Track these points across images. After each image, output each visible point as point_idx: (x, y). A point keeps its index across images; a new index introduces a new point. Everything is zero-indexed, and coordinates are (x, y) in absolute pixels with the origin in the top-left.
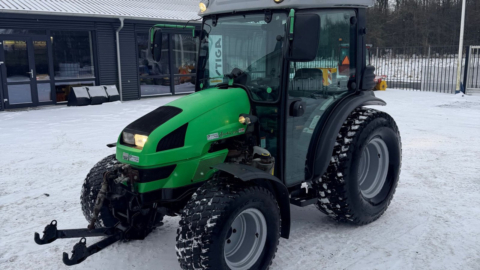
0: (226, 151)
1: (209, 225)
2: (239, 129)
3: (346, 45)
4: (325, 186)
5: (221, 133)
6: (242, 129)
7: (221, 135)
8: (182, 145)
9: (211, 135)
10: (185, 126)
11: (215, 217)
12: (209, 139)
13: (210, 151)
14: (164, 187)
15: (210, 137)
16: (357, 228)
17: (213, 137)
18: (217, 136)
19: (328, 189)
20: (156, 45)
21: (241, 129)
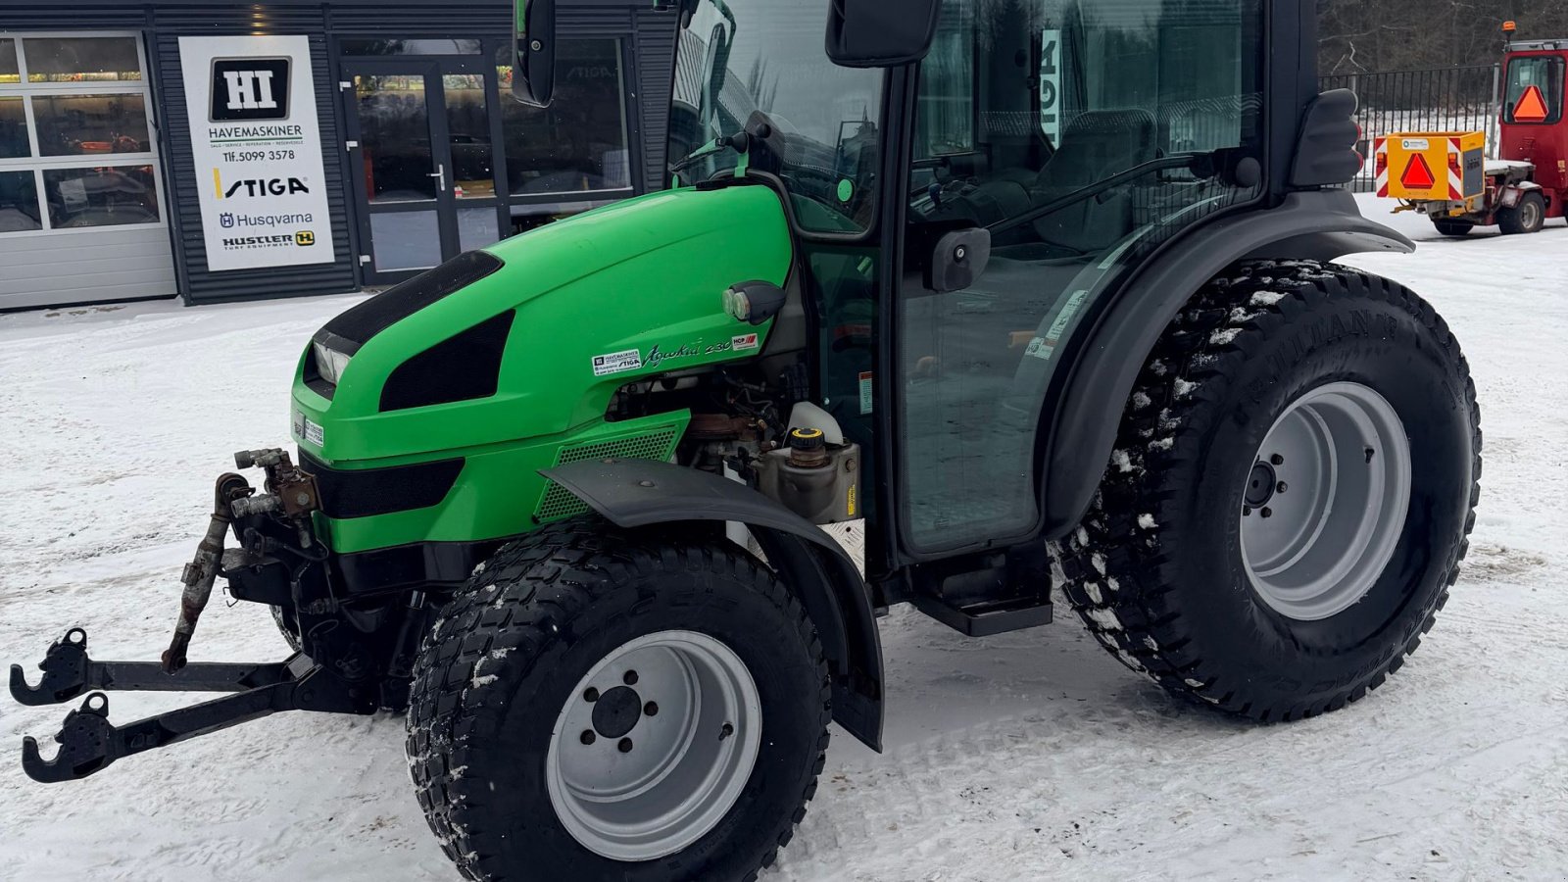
0: (683, 416)
1: (478, 681)
2: (734, 338)
3: (1531, 47)
4: (1098, 563)
5: (653, 350)
6: (745, 337)
7: (652, 357)
8: (490, 389)
9: (609, 355)
10: (504, 321)
11: (499, 654)
12: (600, 371)
13: (613, 416)
14: (431, 537)
15: (605, 365)
16: (1243, 731)
17: (616, 364)
18: (636, 362)
19: (1110, 572)
20: (535, 45)
21: (741, 337)
